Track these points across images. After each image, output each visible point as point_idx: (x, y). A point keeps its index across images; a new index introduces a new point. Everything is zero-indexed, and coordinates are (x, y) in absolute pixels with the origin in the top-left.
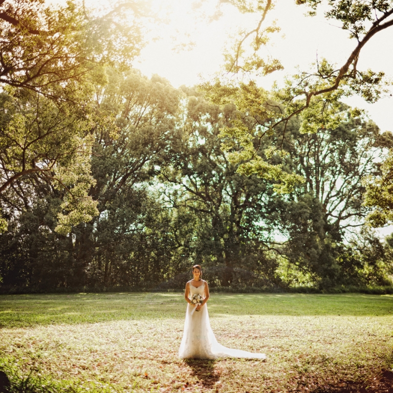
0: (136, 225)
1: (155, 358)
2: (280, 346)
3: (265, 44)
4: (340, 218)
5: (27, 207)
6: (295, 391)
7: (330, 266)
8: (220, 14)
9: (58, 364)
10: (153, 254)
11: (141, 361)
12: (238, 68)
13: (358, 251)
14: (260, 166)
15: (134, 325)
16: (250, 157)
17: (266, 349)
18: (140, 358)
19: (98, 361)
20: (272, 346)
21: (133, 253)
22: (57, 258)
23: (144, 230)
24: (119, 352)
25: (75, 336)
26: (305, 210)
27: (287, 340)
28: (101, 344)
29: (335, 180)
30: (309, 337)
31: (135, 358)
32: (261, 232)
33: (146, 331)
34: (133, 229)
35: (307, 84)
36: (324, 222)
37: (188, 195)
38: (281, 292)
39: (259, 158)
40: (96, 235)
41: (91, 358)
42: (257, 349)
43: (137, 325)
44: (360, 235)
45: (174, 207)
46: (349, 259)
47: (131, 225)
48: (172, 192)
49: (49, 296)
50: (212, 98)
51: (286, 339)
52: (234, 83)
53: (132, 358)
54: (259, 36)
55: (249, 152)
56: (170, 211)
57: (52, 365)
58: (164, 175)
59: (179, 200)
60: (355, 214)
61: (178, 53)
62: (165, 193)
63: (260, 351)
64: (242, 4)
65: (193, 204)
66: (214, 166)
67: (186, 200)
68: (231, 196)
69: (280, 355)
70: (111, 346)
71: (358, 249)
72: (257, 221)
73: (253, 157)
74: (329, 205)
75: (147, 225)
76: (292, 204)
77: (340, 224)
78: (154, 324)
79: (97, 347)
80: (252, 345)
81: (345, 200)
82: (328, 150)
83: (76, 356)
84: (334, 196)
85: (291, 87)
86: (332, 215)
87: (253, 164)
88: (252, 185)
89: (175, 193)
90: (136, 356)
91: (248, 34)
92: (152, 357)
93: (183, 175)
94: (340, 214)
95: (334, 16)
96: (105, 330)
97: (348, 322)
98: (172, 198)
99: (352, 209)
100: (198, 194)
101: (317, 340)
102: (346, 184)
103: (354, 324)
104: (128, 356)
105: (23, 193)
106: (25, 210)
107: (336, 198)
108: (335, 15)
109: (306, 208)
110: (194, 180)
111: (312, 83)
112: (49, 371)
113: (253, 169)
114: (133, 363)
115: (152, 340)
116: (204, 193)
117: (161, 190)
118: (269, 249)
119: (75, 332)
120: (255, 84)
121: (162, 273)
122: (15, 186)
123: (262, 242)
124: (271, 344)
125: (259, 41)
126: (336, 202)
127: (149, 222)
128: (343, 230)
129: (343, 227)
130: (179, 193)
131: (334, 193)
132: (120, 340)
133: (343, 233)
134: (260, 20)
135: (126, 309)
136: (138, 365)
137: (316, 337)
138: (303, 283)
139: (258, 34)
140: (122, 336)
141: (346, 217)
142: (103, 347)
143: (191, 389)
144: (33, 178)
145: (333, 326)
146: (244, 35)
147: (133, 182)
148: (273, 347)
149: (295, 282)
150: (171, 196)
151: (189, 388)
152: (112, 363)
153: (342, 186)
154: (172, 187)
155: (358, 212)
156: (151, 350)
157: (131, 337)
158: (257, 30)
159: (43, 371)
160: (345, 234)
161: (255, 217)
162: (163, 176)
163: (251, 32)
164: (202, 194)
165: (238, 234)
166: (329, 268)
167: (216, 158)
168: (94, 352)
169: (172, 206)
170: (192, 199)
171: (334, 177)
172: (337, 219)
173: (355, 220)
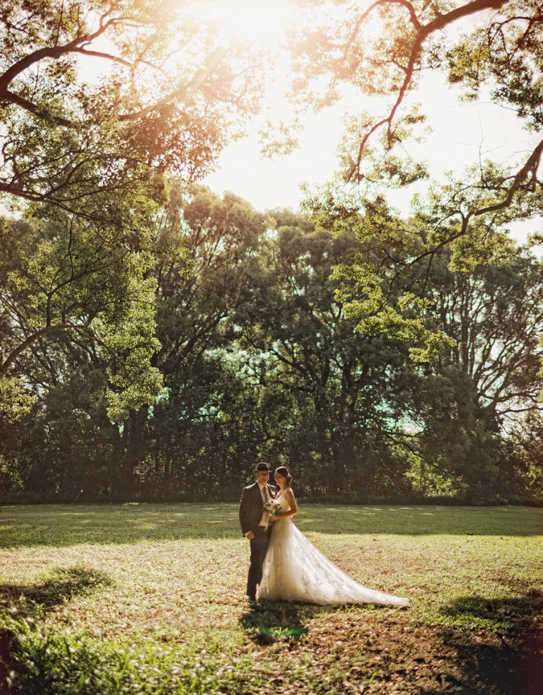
0: (208, 408)
1: (241, 603)
2: (423, 585)
3: (400, 141)
4: (497, 399)
5: (55, 383)
6: (456, 658)
7: (483, 467)
8: (335, 97)
9: (97, 611)
10: (231, 449)
11: (219, 608)
12: (360, 177)
13: (522, 447)
14: (392, 322)
15: (208, 551)
16: (377, 308)
17: (403, 589)
18: (218, 603)
19: (157, 606)
20: (412, 585)
21: (204, 448)
22: (98, 453)
23: (219, 416)
24: (186, 593)
25: (123, 567)
26: (448, 388)
27: (432, 576)
28: (161, 580)
29: (491, 346)
30: (464, 572)
31: (210, 602)
32: (384, 419)
33: (225, 560)
34: (204, 414)
35: (463, 199)
36: (474, 406)
37: (280, 367)
38: (413, 504)
39: (390, 309)
40: (151, 422)
41: (146, 603)
42: (389, 590)
43: (211, 551)
44: (524, 424)
45: (261, 383)
46: (509, 458)
47: (201, 409)
48: (257, 362)
49: (88, 508)
50: (321, 222)
51: (430, 575)
52: (354, 200)
53: (206, 602)
54: (392, 129)
55: (376, 302)
56: (255, 389)
57: (88, 613)
58: (247, 337)
59: (268, 374)
60: (518, 395)
61: (269, 156)
62: (248, 363)
63: (395, 592)
64: (368, 83)
65: (287, 380)
66: (318, 325)
67: (278, 375)
68: (341, 368)
69: (426, 599)
70: (176, 584)
71: (520, 444)
72: (378, 403)
73: (381, 309)
74: (480, 382)
75: (223, 409)
76: (429, 380)
77: (496, 408)
78: (236, 549)
79: (154, 585)
80: (382, 583)
81: (504, 375)
82: (480, 303)
83: (124, 599)
84: (489, 368)
85: (439, 204)
86: (485, 396)
87: (381, 318)
88: (372, 353)
89: (262, 365)
90: (212, 599)
91: (377, 126)
92: (236, 601)
93: (275, 339)
94: (497, 394)
95: (505, 98)
96: (166, 558)
97: (516, 548)
98: (258, 370)
99: (514, 386)
100: (295, 365)
101: (476, 576)
102: (506, 352)
103: (525, 552)
104: (201, 600)
105: (50, 362)
106: (53, 387)
107: (491, 371)
108: (506, 95)
109: (449, 386)
110: (290, 346)
111: (470, 198)
112: (83, 623)
113: (381, 326)
114: (208, 611)
115: (235, 574)
116: (303, 363)
117: (242, 360)
118: (396, 443)
119: (123, 561)
120: (383, 200)
121: (245, 475)
122: (38, 354)
123: (386, 433)
124: (409, 582)
125: (391, 138)
126: (492, 377)
127: (226, 405)
128: (502, 416)
129: (501, 413)
130: (268, 363)
131: (488, 365)
132: (189, 574)
133: (501, 421)
134: (394, 105)
135: (196, 527)
136: (216, 613)
137: (474, 572)
138: (443, 490)
139: (390, 125)
140: (190, 568)
141: (506, 398)
142: (163, 585)
143: (297, 654)
144: (63, 341)
145: (494, 555)
146: (370, 128)
147: (204, 348)
148: (413, 587)
149: (431, 489)
150: (257, 368)
151: (294, 652)
152: (178, 610)
153: (500, 354)
154: (258, 356)
155: (523, 391)
156: (234, 591)
157: (203, 570)
158: (389, 120)
159: (74, 624)
160: (504, 423)
161: (376, 398)
162: (245, 340)
163: (381, 123)
164: (301, 365)
165: (351, 421)
166: (482, 470)
167: (321, 314)
168: (150, 593)
169: (258, 382)
170: (287, 372)
171: (489, 342)
172: (492, 400)
173: (518, 403)
